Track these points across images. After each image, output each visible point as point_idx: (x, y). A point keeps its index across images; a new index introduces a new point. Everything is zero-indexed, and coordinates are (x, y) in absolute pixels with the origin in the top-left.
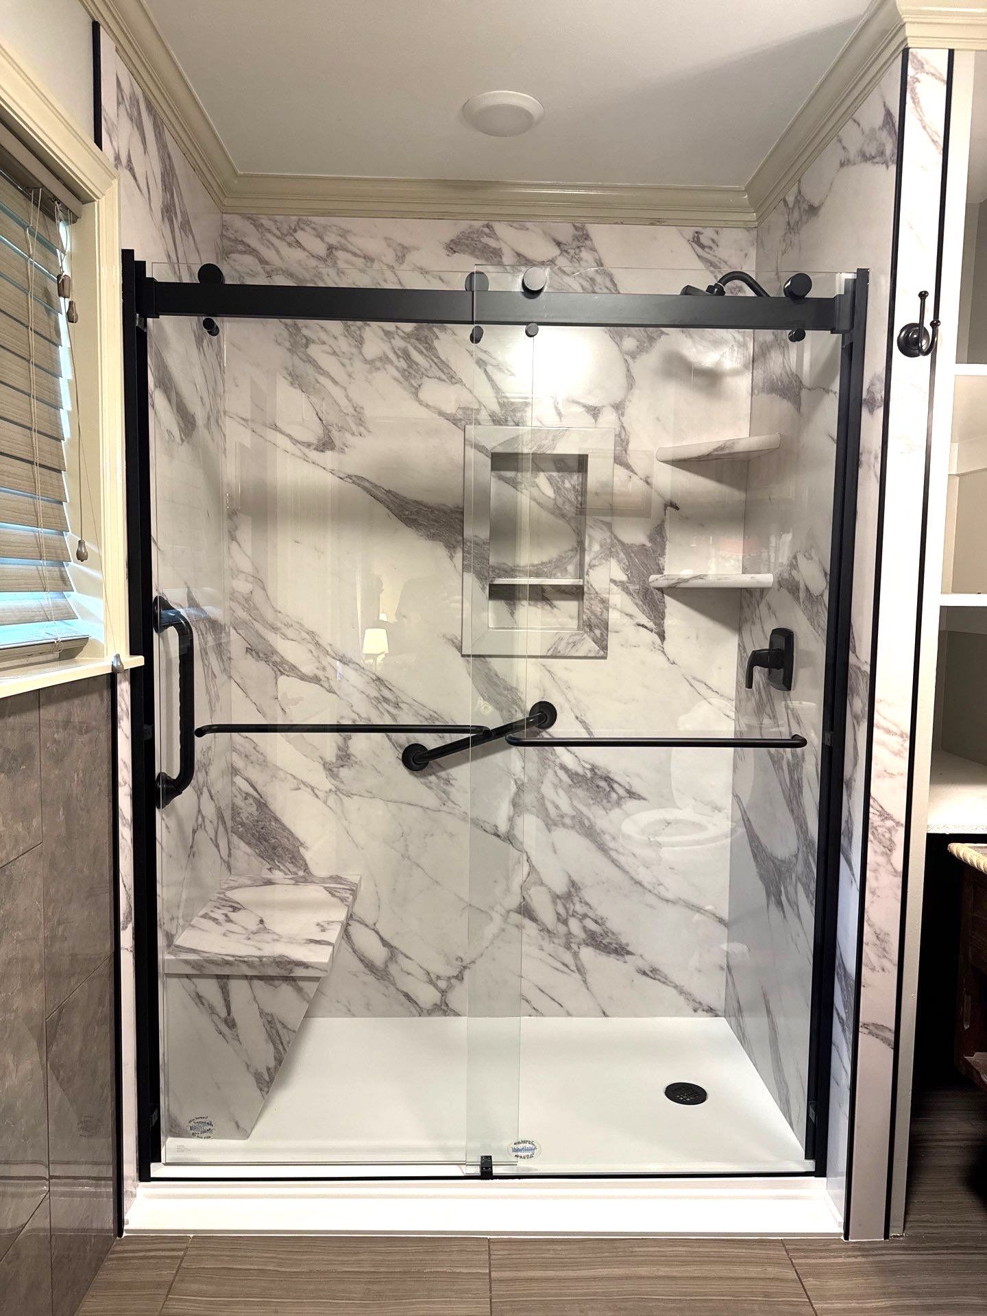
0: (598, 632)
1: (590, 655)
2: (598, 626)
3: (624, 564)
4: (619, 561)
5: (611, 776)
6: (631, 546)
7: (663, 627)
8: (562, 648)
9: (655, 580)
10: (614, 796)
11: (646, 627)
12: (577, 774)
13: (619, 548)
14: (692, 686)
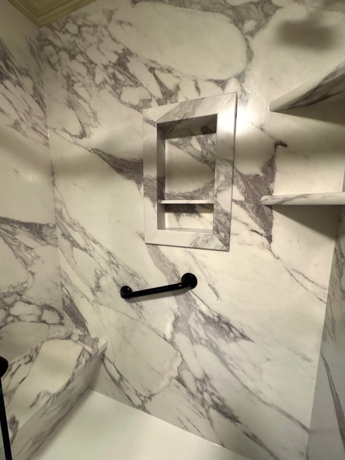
0: (222, 235)
1: (217, 249)
2: (223, 231)
3: (243, 189)
4: (239, 187)
5: (231, 323)
6: (248, 176)
7: (271, 233)
8: (199, 243)
9: (265, 199)
10: (232, 335)
11: (258, 233)
12: (209, 318)
13: (239, 178)
14: (291, 275)
